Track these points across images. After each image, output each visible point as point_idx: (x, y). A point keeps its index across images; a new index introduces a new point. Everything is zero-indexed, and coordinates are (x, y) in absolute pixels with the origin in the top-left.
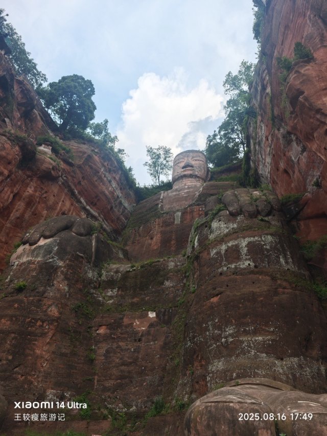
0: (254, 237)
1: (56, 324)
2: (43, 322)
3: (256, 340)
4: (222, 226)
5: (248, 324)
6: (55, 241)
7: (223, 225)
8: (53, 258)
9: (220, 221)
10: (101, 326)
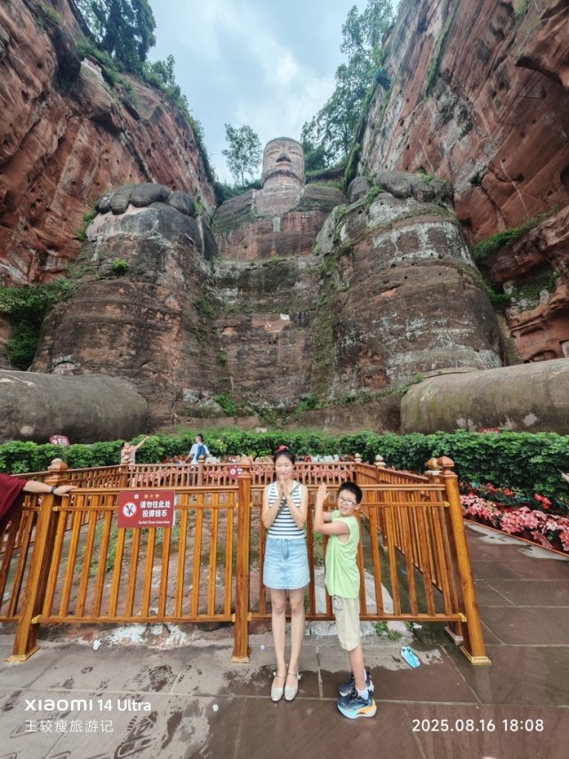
0: (435, 222)
1: (179, 319)
2: (164, 314)
3: (452, 333)
4: (387, 210)
5: (440, 317)
6: (153, 212)
7: (387, 208)
8: (155, 234)
9: (382, 204)
10: (226, 327)
